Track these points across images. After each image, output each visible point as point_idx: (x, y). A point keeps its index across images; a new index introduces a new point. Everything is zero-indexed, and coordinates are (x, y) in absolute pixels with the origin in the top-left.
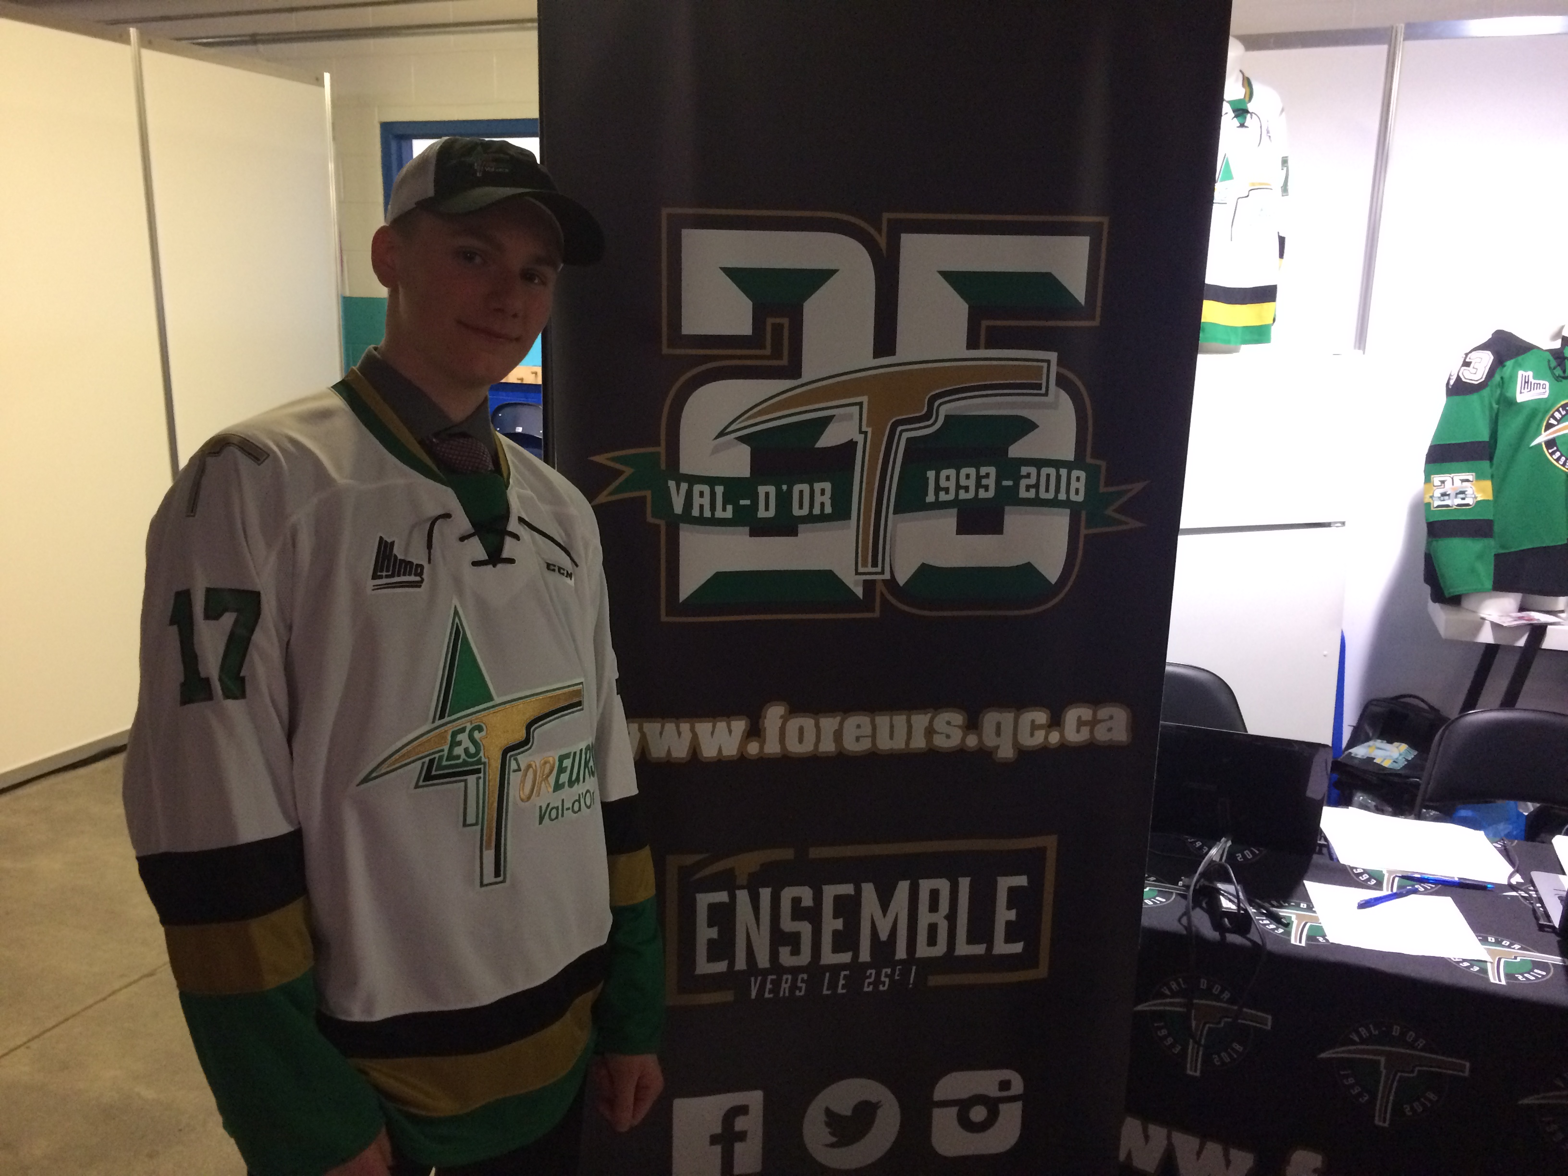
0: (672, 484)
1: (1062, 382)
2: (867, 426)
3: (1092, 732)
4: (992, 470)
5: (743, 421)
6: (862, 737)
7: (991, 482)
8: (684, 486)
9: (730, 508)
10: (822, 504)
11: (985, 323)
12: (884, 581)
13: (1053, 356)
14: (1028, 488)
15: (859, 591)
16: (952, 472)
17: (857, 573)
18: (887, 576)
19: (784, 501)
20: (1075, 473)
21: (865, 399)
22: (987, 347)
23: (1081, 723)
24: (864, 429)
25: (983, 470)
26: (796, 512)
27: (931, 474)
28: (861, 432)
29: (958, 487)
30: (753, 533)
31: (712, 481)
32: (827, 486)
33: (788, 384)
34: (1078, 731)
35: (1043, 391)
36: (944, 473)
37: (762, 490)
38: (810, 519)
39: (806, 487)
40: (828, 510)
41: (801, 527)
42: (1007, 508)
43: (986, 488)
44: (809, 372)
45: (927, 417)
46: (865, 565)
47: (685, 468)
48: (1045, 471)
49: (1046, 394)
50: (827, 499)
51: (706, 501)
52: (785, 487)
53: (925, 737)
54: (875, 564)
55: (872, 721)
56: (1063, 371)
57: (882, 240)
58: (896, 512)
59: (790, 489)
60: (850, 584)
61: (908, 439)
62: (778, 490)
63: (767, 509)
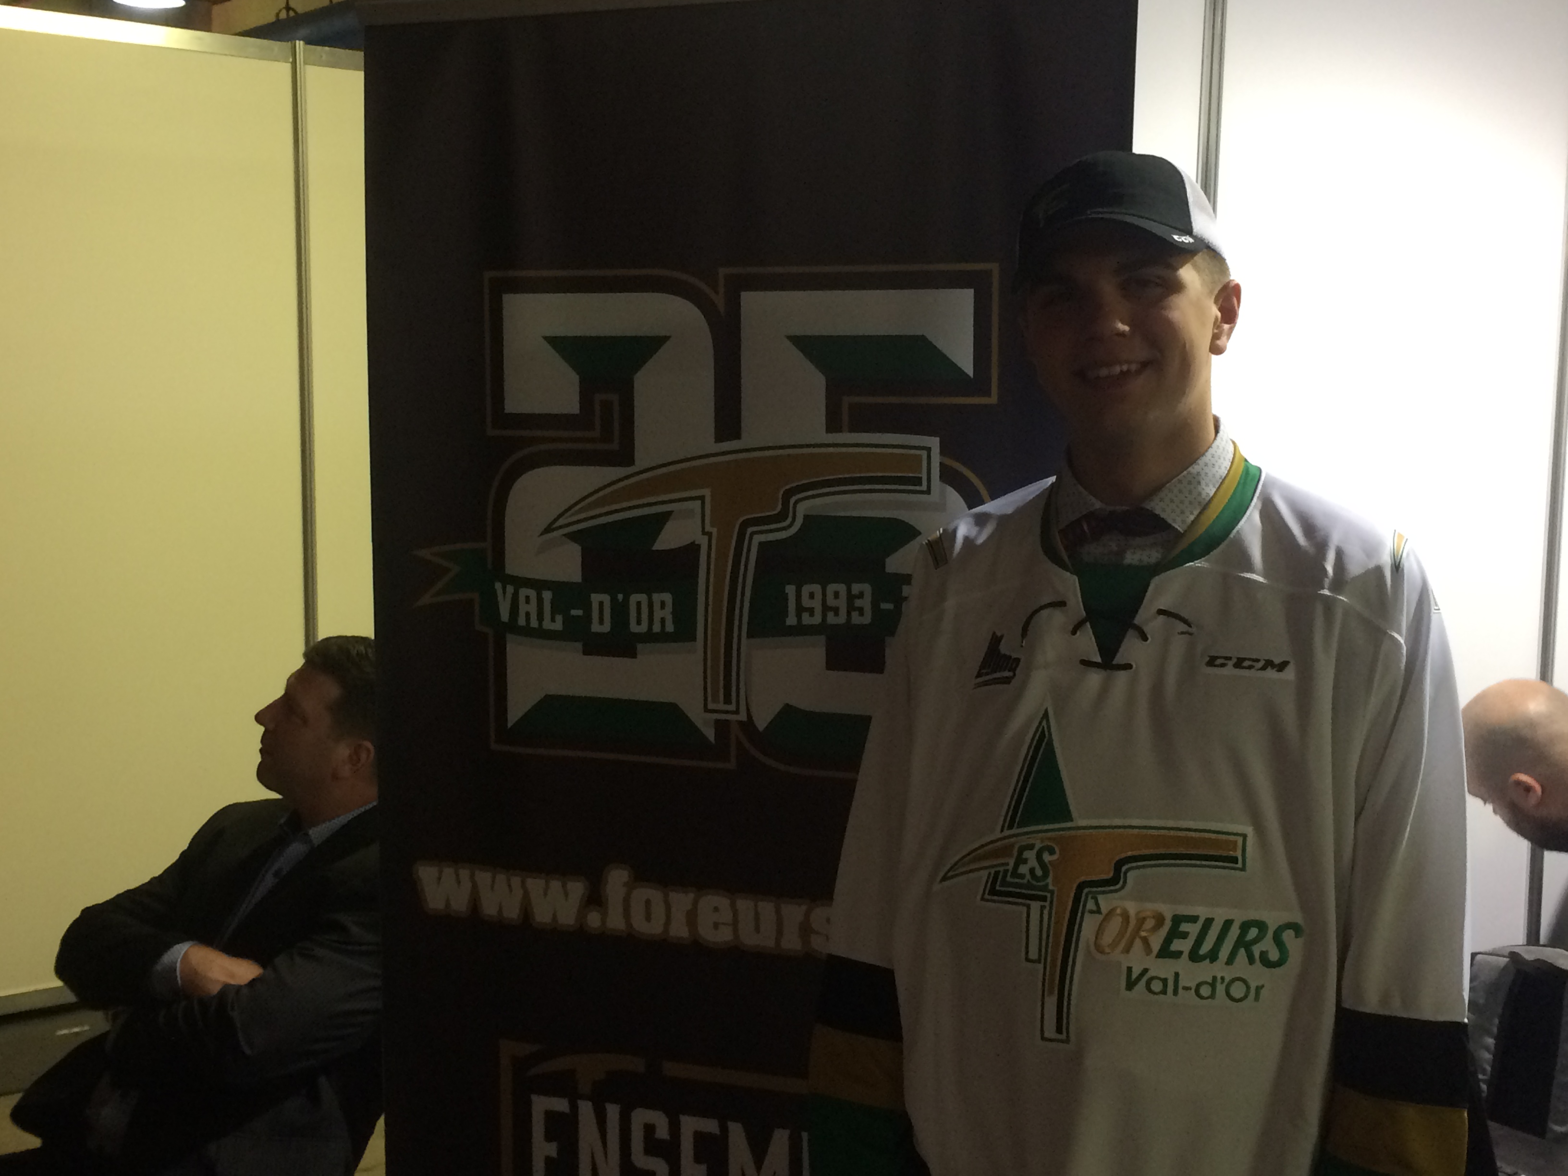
0: (498, 586)
2: (712, 526)
4: (866, 588)
5: (572, 515)
6: (721, 924)
8: (510, 589)
9: (559, 618)
10: (663, 621)
12: (740, 723)
15: (710, 734)
16: (816, 588)
17: (706, 710)
18: (743, 717)
19: (620, 613)
21: (707, 492)
26: (634, 628)
27: (790, 590)
28: (704, 533)
29: (826, 608)
30: (587, 651)
31: (539, 585)
32: (667, 597)
33: (621, 471)
36: (806, 589)
37: (596, 598)
38: (650, 637)
39: (643, 597)
40: (670, 628)
42: (888, 639)
44: (642, 460)
45: (782, 516)
46: (715, 700)
47: (512, 568)
50: (668, 613)
51: (533, 608)
52: (620, 597)
53: (801, 935)
54: (727, 701)
55: (733, 905)
56: (949, 462)
57: (719, 300)
58: (750, 635)
59: (626, 599)
60: (699, 723)
61: (761, 544)
62: (614, 600)
63: (601, 621)
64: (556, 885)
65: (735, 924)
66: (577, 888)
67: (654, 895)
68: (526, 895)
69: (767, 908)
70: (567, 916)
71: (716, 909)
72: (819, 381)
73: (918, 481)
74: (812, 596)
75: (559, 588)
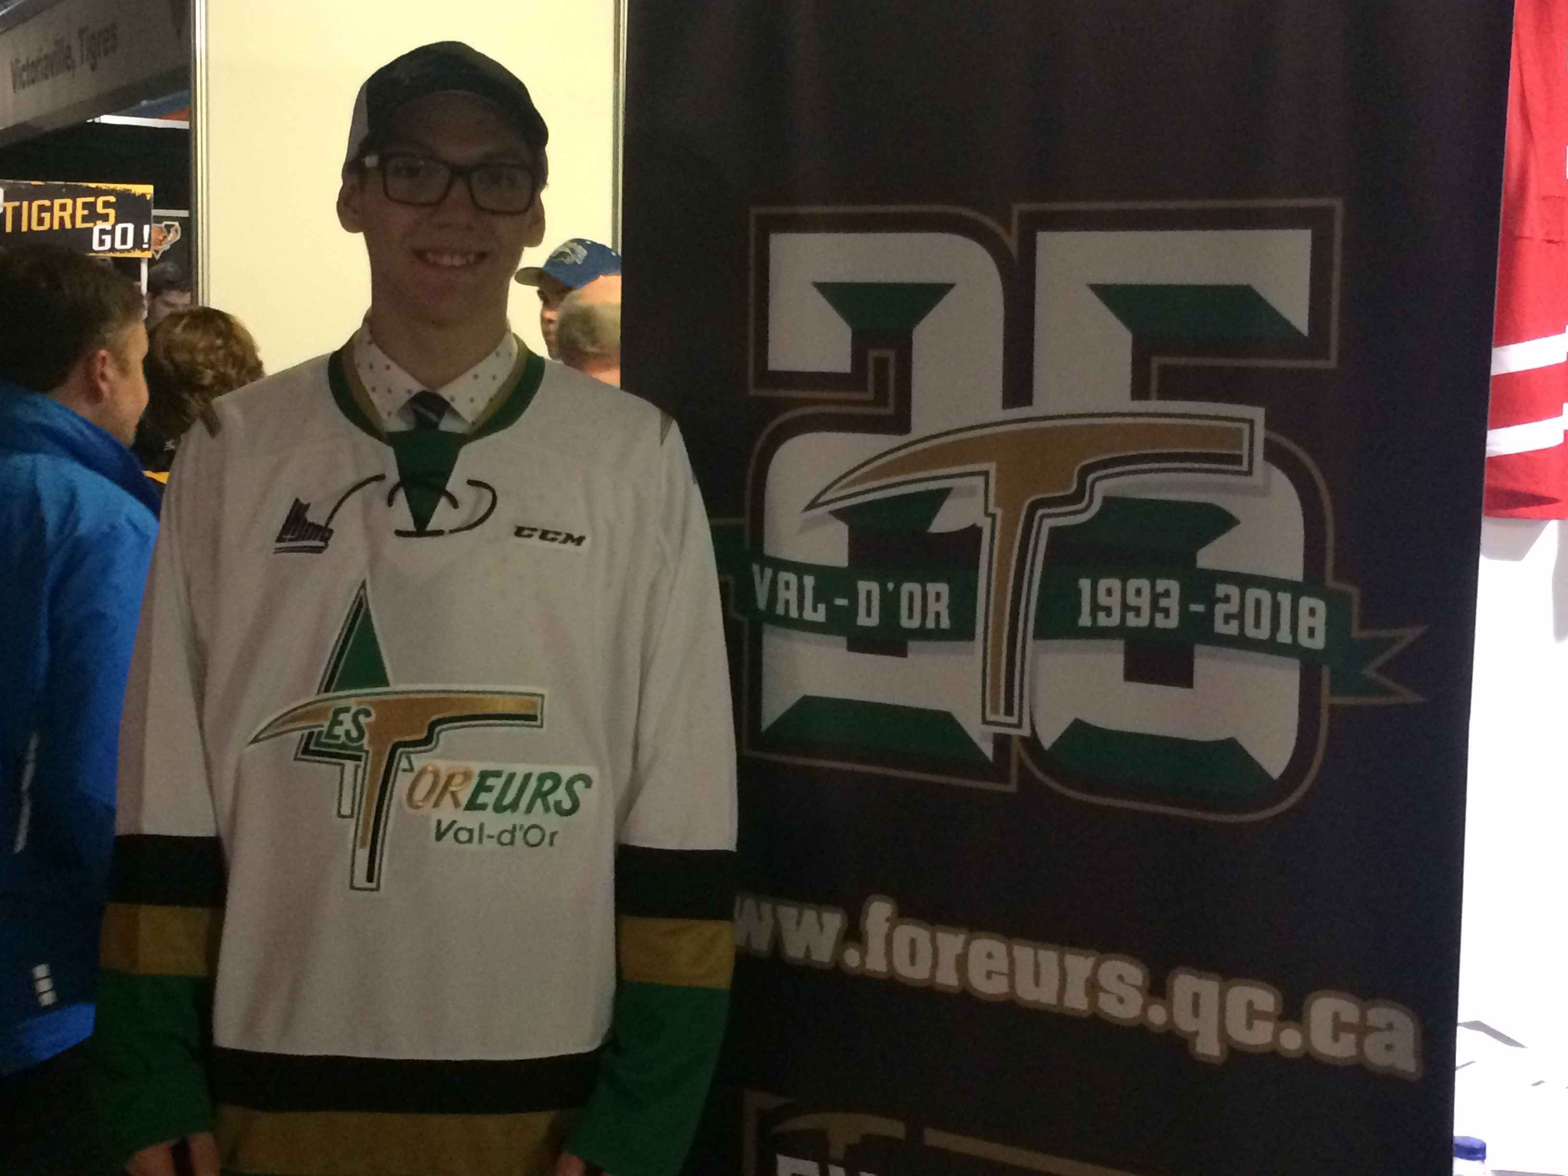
0: (756, 568)
1: (1274, 454)
2: (997, 505)
3: (1360, 1045)
4: (1174, 586)
5: (842, 488)
6: (997, 973)
7: (1173, 603)
8: (768, 572)
9: (822, 607)
10: (938, 615)
11: (1157, 361)
12: (1023, 739)
13: (1258, 414)
14: (1228, 618)
15: (988, 749)
16: (1115, 584)
17: (985, 722)
18: (1026, 732)
19: (890, 604)
20: (1306, 603)
21: (991, 467)
22: (1162, 396)
23: (1339, 1027)
24: (992, 509)
25: (1162, 585)
26: (905, 622)
27: (1085, 584)
28: (987, 514)
29: (1126, 607)
30: (853, 646)
31: (800, 569)
32: (943, 588)
33: (896, 440)
34: (1336, 1038)
35: (1245, 467)
36: (1104, 584)
37: (863, 586)
38: (923, 634)
39: (915, 587)
40: (945, 623)
41: (912, 645)
42: (1200, 650)
43: (1166, 612)
44: (920, 426)
45: (1077, 497)
46: (995, 710)
47: (771, 550)
48: (1253, 593)
49: (1249, 473)
50: (943, 607)
51: (792, 595)
52: (891, 586)
53: (1087, 994)
54: (1009, 711)
55: (1010, 954)
56: (1275, 437)
57: (1012, 243)
58: (1038, 635)
59: (897, 589)
60: (976, 739)
61: (1053, 531)
62: (883, 591)
63: (869, 613)
64: (810, 915)
65: (1011, 975)
66: (834, 921)
67: (921, 934)
68: (777, 924)
69: (1049, 957)
70: (823, 954)
71: (990, 956)
72: (1125, 337)
73: (1236, 459)
74: (1109, 592)
75: (822, 573)
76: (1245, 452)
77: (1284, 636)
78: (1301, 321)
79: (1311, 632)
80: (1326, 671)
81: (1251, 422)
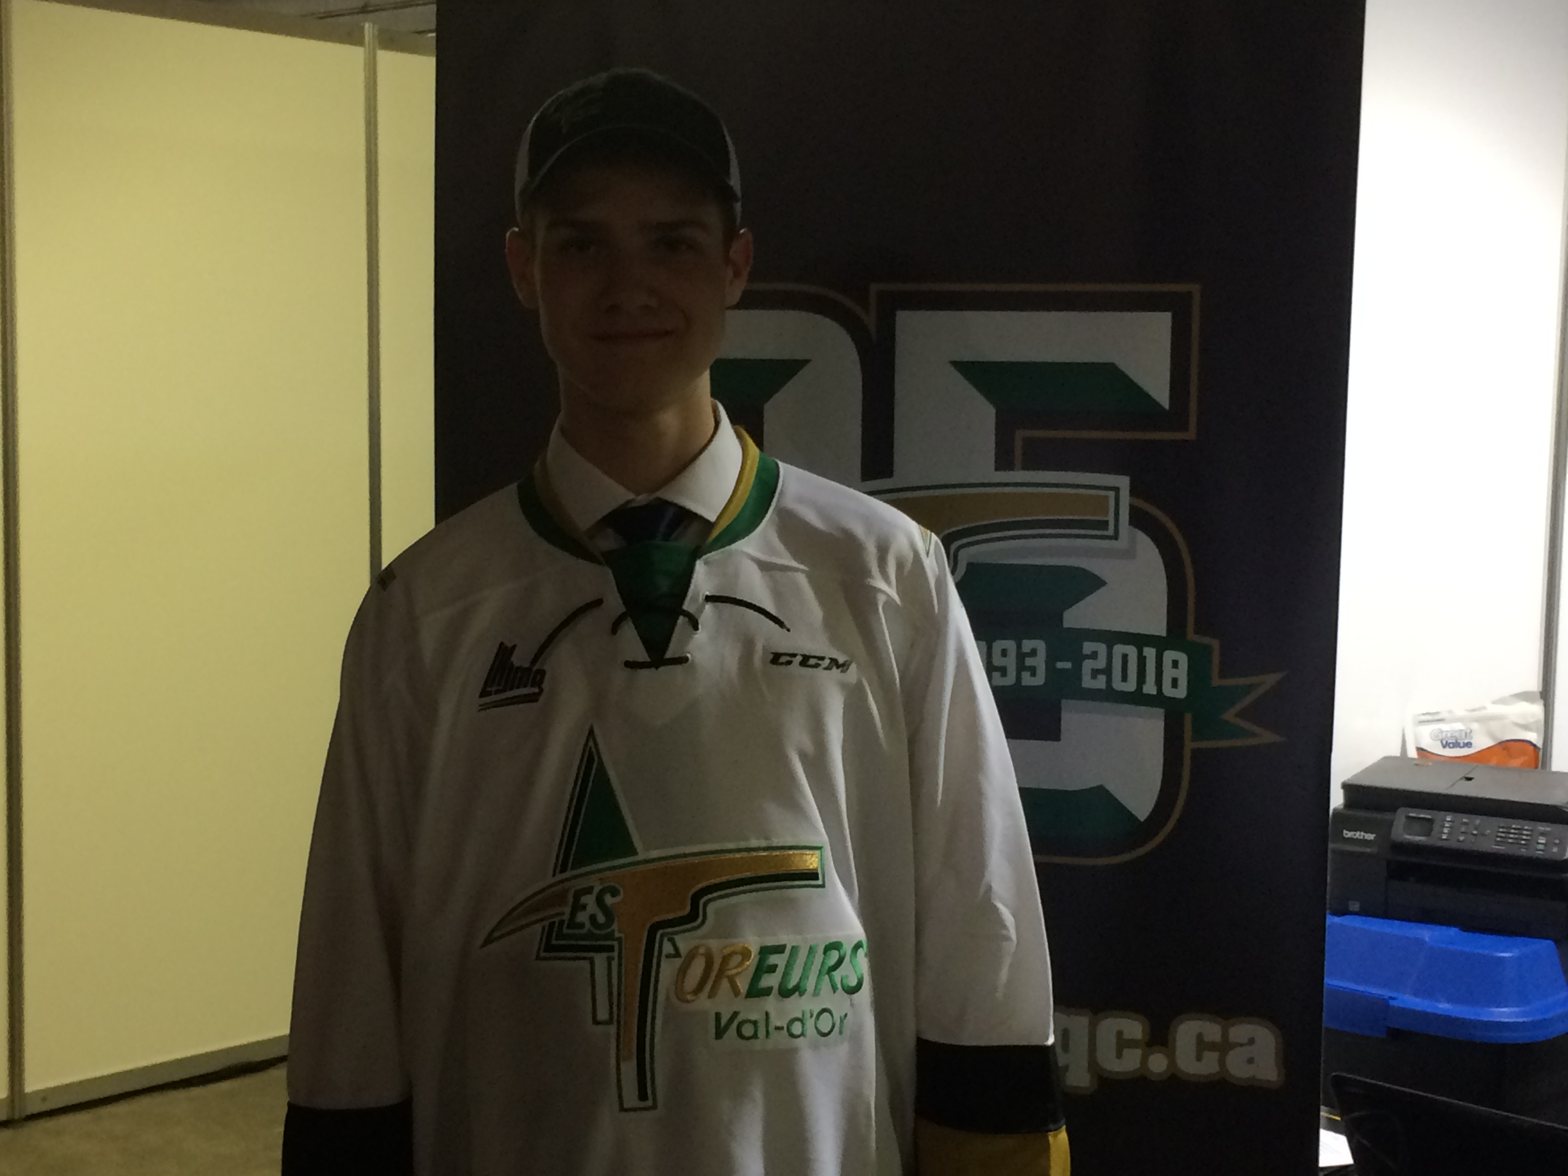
1: (1139, 519)
3: (1222, 1062)
7: (1039, 662)
11: (1020, 435)
13: (1123, 482)
14: (1095, 673)
20: (1169, 656)
22: (1025, 468)
23: (1202, 1046)
25: (1028, 645)
34: (1199, 1058)
35: (1111, 532)
42: (1067, 704)
43: (1033, 671)
48: (1119, 649)
49: (1115, 537)
56: (1139, 503)
57: (870, 320)
72: (988, 412)
76: (1111, 518)
77: (1150, 688)
78: (1162, 395)
79: (1175, 683)
80: (1188, 718)
81: (1117, 490)
